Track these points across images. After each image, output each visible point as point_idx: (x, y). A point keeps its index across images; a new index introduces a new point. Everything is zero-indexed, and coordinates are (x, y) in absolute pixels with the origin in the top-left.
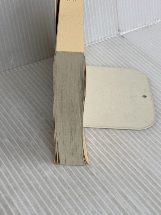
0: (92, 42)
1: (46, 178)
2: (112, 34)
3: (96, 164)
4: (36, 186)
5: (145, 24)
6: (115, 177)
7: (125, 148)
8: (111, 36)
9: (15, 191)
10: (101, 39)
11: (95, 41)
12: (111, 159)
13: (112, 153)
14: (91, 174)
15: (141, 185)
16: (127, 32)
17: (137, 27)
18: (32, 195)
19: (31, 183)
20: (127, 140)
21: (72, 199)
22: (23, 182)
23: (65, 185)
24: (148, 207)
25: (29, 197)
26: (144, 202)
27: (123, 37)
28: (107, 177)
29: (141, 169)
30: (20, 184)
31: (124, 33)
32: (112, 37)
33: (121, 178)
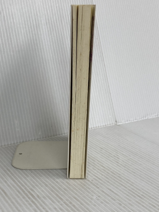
0: (96, 127)
1: (57, 182)
2: (111, 123)
3: (92, 177)
4: (50, 184)
5: (136, 119)
10: (103, 126)
11: (98, 127)
12: (103, 175)
14: (89, 181)
15: (122, 185)
16: (122, 123)
17: (130, 121)
20: (116, 168)
24: (125, 194)
26: (123, 192)
27: (119, 125)
29: (123, 179)
30: (40, 184)
31: (120, 124)
32: (111, 125)
33: (108, 182)
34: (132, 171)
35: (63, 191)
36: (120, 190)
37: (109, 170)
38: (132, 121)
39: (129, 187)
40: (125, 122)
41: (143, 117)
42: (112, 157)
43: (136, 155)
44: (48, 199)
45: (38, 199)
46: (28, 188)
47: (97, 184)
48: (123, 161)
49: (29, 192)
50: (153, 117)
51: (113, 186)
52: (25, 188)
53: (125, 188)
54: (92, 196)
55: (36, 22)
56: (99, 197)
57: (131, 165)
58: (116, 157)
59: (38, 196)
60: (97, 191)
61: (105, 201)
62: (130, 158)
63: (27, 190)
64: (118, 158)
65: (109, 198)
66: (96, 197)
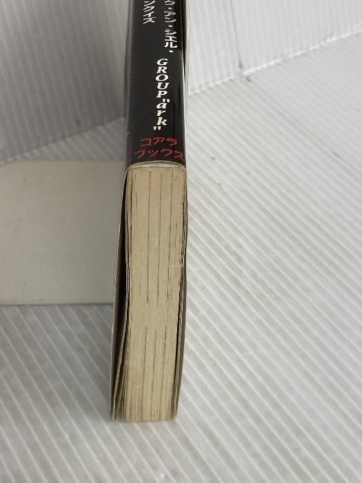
34: (281, 331)
35: (65, 447)
36: (241, 436)
37: (208, 325)
39: (268, 415)
40: (268, 62)
41: (325, 39)
42: (221, 254)
43: (294, 239)
48: (254, 275)
50: (355, 32)
51: (221, 410)
53: (255, 426)
54: (155, 467)
56: (175, 473)
57: (277, 299)
58: (233, 253)
60: (171, 444)
62: (277, 260)
64: (240, 260)
66: (166, 477)
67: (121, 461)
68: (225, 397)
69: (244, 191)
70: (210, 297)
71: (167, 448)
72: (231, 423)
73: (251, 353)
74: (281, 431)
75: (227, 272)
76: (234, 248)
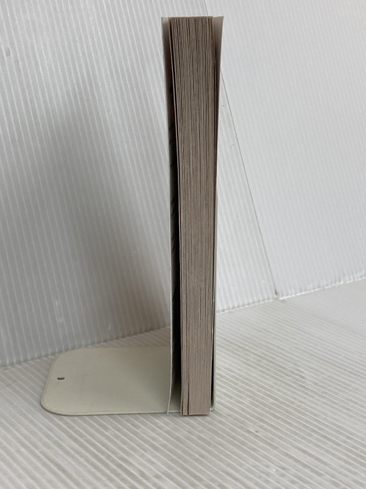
0: (233, 308)
1: (177, 439)
2: (266, 298)
3: (254, 423)
4: (164, 446)
5: (318, 287)
6: (286, 434)
7: (300, 406)
8: (264, 300)
9: (132, 452)
10: (249, 304)
11: (239, 307)
12: (277, 418)
13: (279, 412)
14: (249, 432)
15: (328, 439)
16: (289, 297)
17: (306, 290)
18: (159, 454)
19: (155, 443)
20: (303, 400)
21: (221, 456)
22: (143, 443)
23: (209, 444)
24: (340, 459)
25: (155, 457)
26: (333, 455)
27: (283, 301)
28: (274, 435)
29: (327, 426)
30: (139, 445)
31: (285, 298)
32: (267, 301)
33: (296, 434)
34: (343, 407)
35: (197, 460)
36: (328, 451)
37: (289, 406)
38: (310, 290)
39: (345, 442)
40: (296, 293)
41: (336, 281)
42: (287, 375)
43: (339, 367)
44: (166, 479)
45: (144, 481)
46: (114, 456)
47: (271, 439)
48: (316, 384)
49: (120, 466)
50: (356, 280)
51: (310, 442)
52: (109, 457)
53: (338, 447)
54: (267, 467)
55: (88, 71)
56: (283, 468)
57: (337, 393)
58: (297, 374)
59: (143, 474)
60: (276, 456)
61: (300, 478)
62: (330, 377)
63: (113, 461)
64: (303, 378)
65: (307, 471)
66: (277, 470)
67: (241, 465)
68: (310, 435)
69: (296, 348)
70: (285, 394)
71: (274, 458)
72: (319, 446)
73: (324, 417)
74: (357, 448)
75: (294, 383)
76: (296, 372)
